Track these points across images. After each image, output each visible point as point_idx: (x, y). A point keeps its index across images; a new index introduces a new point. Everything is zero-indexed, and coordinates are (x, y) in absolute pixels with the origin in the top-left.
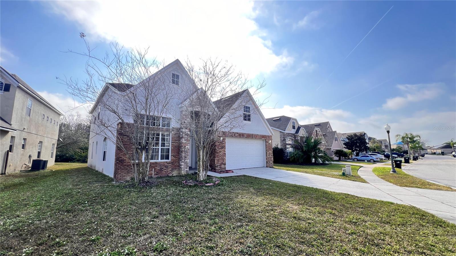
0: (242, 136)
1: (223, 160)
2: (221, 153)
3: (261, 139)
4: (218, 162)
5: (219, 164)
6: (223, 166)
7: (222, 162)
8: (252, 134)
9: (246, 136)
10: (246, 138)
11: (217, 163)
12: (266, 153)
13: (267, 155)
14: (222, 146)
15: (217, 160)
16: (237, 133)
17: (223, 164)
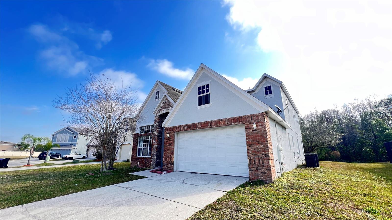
0: (194, 127)
1: (170, 158)
2: (168, 151)
3: (229, 125)
4: (165, 160)
5: (166, 163)
6: (169, 165)
7: (169, 160)
8: (211, 121)
9: (200, 126)
10: (200, 128)
11: (164, 162)
12: (248, 150)
13: (248, 153)
14: (170, 143)
15: (164, 158)
16: (187, 125)
17: (170, 163)
